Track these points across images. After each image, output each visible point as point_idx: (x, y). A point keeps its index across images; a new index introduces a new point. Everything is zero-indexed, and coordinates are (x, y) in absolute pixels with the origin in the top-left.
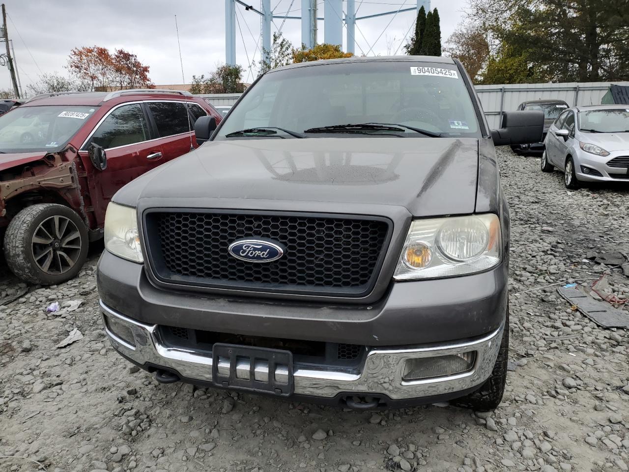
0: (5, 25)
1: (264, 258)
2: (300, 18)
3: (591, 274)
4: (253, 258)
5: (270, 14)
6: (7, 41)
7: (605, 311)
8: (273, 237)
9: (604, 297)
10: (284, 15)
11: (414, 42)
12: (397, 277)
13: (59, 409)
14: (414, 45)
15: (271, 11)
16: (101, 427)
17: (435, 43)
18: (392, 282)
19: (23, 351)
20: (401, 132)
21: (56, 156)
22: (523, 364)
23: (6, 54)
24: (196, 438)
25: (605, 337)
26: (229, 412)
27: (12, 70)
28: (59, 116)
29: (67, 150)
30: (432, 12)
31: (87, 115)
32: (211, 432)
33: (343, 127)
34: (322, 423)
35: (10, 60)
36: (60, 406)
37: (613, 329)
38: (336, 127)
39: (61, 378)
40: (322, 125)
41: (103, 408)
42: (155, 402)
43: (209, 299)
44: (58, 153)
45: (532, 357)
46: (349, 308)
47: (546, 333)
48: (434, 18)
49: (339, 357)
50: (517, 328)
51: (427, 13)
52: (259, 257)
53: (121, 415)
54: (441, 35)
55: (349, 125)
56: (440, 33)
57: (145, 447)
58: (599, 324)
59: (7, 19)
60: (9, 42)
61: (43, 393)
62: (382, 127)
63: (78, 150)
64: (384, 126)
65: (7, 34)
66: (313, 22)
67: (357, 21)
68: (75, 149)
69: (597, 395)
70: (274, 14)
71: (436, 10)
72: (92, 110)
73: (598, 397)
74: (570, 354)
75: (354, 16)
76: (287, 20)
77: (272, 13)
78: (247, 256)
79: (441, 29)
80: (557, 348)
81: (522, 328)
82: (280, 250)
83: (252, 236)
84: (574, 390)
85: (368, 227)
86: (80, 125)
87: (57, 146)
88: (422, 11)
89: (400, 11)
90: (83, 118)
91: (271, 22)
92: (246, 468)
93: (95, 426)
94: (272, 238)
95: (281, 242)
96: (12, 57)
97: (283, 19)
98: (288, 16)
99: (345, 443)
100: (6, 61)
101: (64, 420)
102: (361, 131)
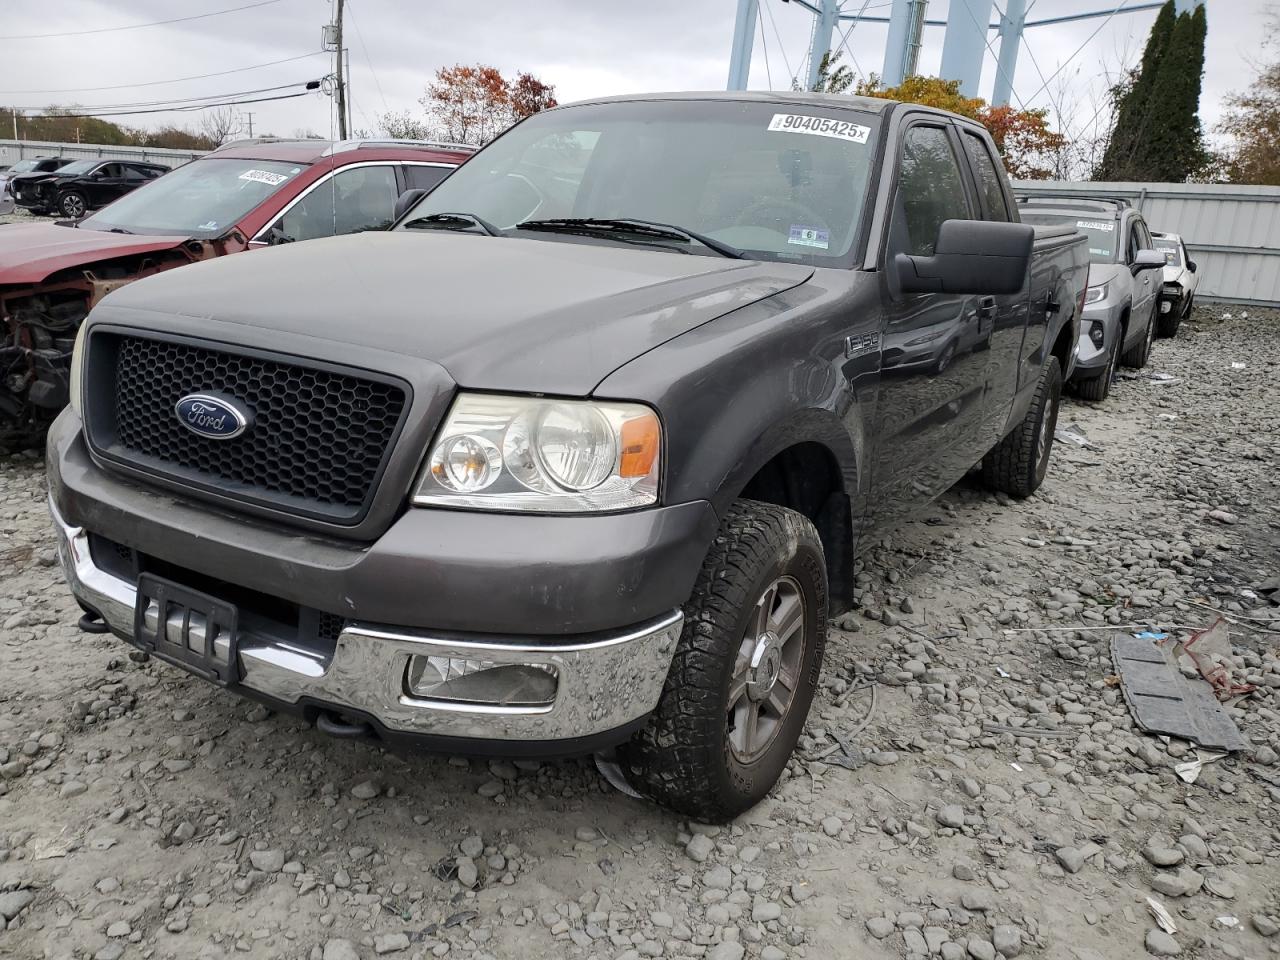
0: (340, 20)
1: (217, 431)
2: (887, 20)
3: (1235, 622)
4: (203, 428)
5: (834, 10)
6: (340, 51)
7: (1177, 699)
8: (238, 395)
9: (1205, 672)
10: (856, 14)
11: (1136, 81)
12: (418, 499)
13: (17, 660)
14: (1135, 85)
15: (838, 4)
16: (50, 700)
17: (1186, 84)
18: (405, 505)
19: (41, 564)
20: (682, 244)
21: (206, 246)
22: (884, 762)
23: (336, 75)
24: (171, 749)
25: (1127, 750)
26: (258, 721)
27: (342, 104)
28: (241, 177)
29: (228, 238)
30: (1192, 14)
31: (284, 178)
32: (201, 743)
33: (581, 222)
34: (394, 774)
35: (341, 87)
36: (22, 655)
37: (1164, 738)
38: (569, 221)
39: (60, 615)
40: (546, 217)
41: (77, 672)
42: (164, 680)
43: (153, 495)
44: (212, 242)
45: (919, 754)
46: (339, 544)
47: (998, 716)
48: (1196, 27)
49: (320, 635)
50: (940, 693)
51: (1178, 15)
52: (210, 429)
53: (94, 688)
54: (1205, 67)
55: (591, 221)
56: (1202, 60)
57: (87, 744)
58: (1137, 721)
59: (344, 8)
60: (344, 53)
61: (14, 630)
62: (648, 229)
63: (250, 239)
64: (652, 227)
65: (341, 36)
66: (913, 29)
67: (1026, 31)
68: (243, 237)
69: (989, 852)
70: (844, 11)
71: (1201, 11)
72: (296, 171)
73: (990, 856)
74: (1014, 765)
75: (1023, 18)
76: (860, 23)
77: (838, 9)
78: (195, 425)
79: (1207, 53)
80: (992, 748)
81: (952, 695)
82: (242, 420)
83: (211, 389)
84: (949, 831)
85: (386, 395)
86: (267, 194)
87: (215, 229)
88: (1168, 10)
89: (1121, 11)
90: (275, 183)
91: (835, 28)
92: (204, 812)
93: (41, 696)
94: (237, 397)
95: (248, 406)
96: (345, 80)
97: (851, 22)
98: (864, 15)
99: (399, 813)
100: (334, 87)
101: (8, 677)
102: (614, 234)
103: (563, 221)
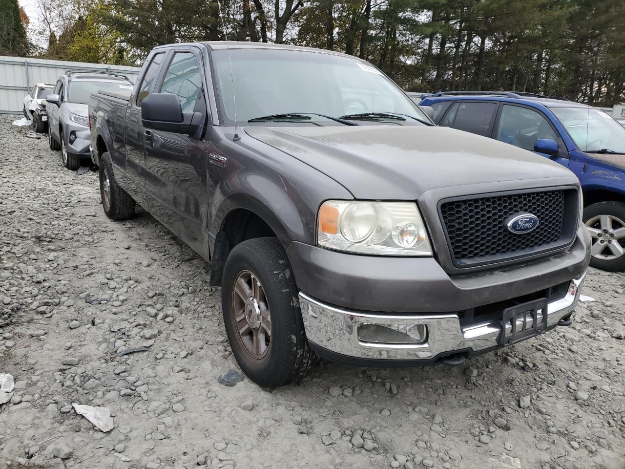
1: (530, 228)
4: (524, 230)
49: (552, 294)
78: (520, 229)
102: (381, 119)
103: (359, 115)
